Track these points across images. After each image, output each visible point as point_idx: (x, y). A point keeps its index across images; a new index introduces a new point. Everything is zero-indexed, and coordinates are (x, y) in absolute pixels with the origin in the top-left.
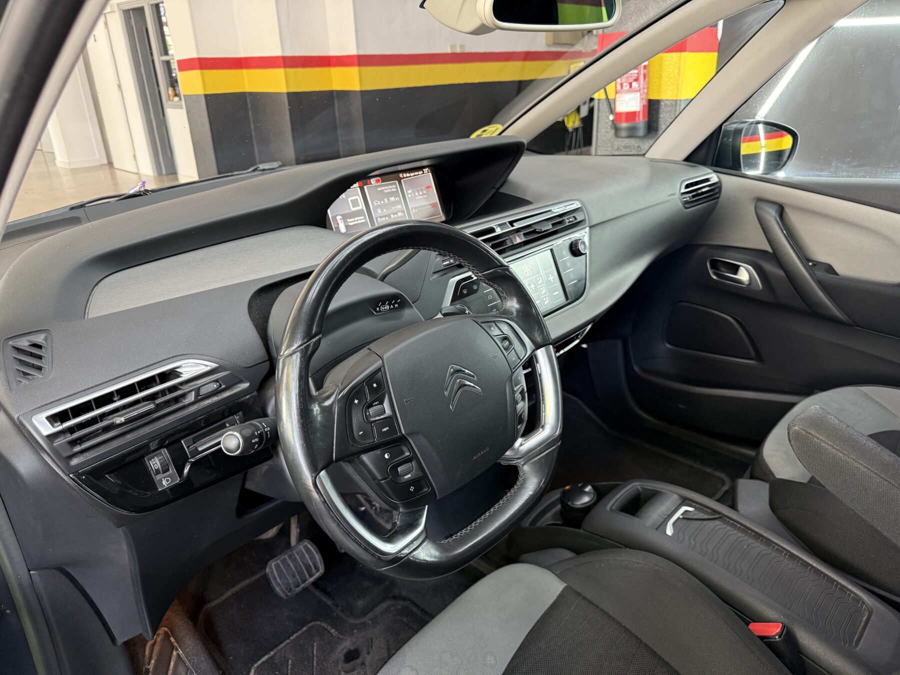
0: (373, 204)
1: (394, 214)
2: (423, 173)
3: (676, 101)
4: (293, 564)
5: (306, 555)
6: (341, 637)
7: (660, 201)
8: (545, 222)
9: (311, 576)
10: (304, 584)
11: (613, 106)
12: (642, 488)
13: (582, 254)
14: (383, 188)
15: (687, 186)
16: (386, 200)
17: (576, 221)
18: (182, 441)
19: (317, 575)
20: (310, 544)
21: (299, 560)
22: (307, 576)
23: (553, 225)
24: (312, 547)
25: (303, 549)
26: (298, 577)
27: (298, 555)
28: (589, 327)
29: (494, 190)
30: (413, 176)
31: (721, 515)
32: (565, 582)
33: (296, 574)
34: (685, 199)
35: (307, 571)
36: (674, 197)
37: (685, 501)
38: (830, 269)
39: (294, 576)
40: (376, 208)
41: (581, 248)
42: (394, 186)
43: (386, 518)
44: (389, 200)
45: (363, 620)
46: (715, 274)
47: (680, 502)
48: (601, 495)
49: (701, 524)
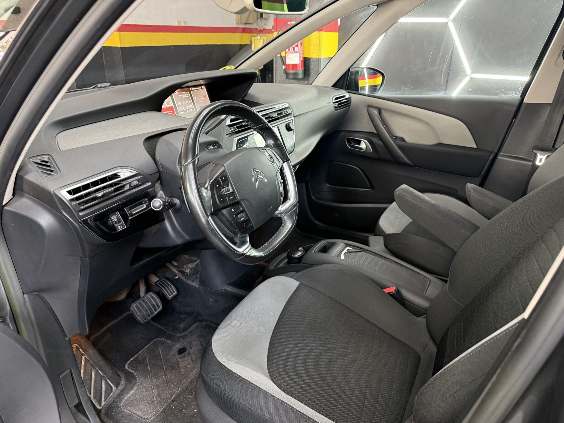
0: (177, 104)
1: (189, 110)
2: (202, 88)
3: (319, 58)
4: (145, 305)
5: (152, 300)
6: (174, 343)
7: (324, 106)
8: (274, 113)
9: (156, 310)
10: (152, 315)
11: (284, 61)
12: (327, 243)
13: (292, 130)
14: (182, 95)
15: (336, 99)
16: (184, 102)
17: (288, 113)
18: (125, 209)
19: (159, 310)
20: (153, 294)
21: (148, 302)
22: (154, 311)
23: (278, 114)
24: (155, 295)
25: (150, 297)
26: (149, 311)
27: (147, 300)
28: (298, 166)
29: (241, 99)
30: (197, 90)
31: (364, 250)
32: (299, 281)
33: (148, 310)
34: (335, 106)
35: (153, 308)
36: (330, 104)
37: (347, 245)
38: (403, 140)
39: (147, 311)
40: (179, 106)
41: (292, 126)
42: (187, 95)
43: (192, 279)
44: (185, 102)
45: (184, 333)
46: (349, 145)
47: (345, 246)
48: (306, 250)
49: (356, 254)
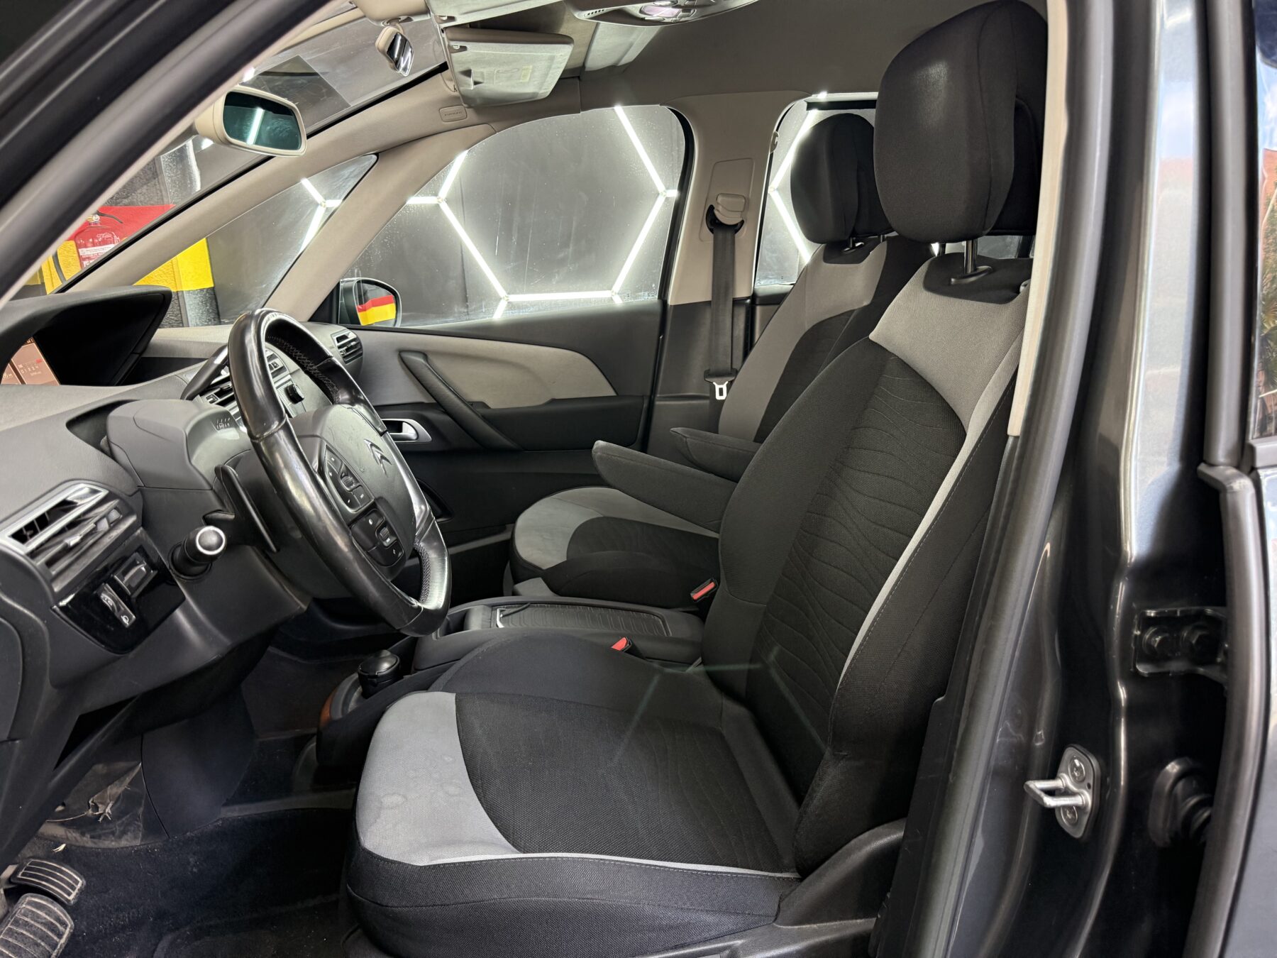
3: (177, 292)
4: (26, 931)
5: (39, 912)
9: (60, 935)
10: (56, 951)
15: (338, 340)
18: (116, 577)
19: (67, 932)
20: (35, 897)
21: (32, 922)
22: (55, 938)
24: (41, 899)
25: (29, 907)
26: (43, 944)
27: (27, 916)
29: (136, 356)
32: (452, 691)
33: (39, 941)
34: (341, 353)
35: (52, 931)
37: (494, 606)
39: (38, 945)
41: (299, 392)
43: (118, 829)
47: (491, 608)
49: (518, 615)
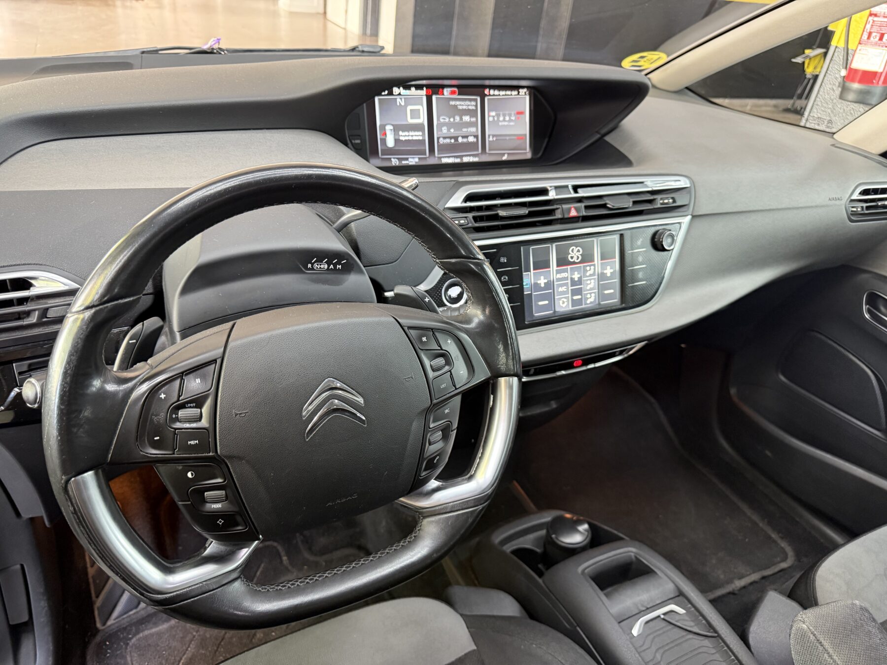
0: (438, 119)
1: (463, 137)
2: (518, 94)
8: (626, 196)
12: (636, 557)
13: (664, 250)
14: (458, 103)
15: (866, 192)
16: (457, 118)
17: (674, 205)
18: (14, 365)
23: (635, 203)
28: (639, 346)
29: (598, 136)
30: (503, 95)
31: (716, 635)
32: (476, 644)
34: (855, 209)
36: (838, 202)
37: (680, 596)
40: (440, 125)
41: (667, 241)
42: (473, 103)
44: (461, 119)
45: (317, 559)
46: (869, 311)
47: (672, 596)
